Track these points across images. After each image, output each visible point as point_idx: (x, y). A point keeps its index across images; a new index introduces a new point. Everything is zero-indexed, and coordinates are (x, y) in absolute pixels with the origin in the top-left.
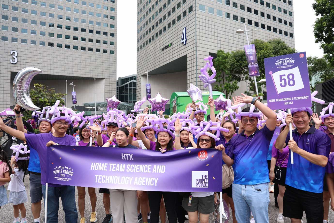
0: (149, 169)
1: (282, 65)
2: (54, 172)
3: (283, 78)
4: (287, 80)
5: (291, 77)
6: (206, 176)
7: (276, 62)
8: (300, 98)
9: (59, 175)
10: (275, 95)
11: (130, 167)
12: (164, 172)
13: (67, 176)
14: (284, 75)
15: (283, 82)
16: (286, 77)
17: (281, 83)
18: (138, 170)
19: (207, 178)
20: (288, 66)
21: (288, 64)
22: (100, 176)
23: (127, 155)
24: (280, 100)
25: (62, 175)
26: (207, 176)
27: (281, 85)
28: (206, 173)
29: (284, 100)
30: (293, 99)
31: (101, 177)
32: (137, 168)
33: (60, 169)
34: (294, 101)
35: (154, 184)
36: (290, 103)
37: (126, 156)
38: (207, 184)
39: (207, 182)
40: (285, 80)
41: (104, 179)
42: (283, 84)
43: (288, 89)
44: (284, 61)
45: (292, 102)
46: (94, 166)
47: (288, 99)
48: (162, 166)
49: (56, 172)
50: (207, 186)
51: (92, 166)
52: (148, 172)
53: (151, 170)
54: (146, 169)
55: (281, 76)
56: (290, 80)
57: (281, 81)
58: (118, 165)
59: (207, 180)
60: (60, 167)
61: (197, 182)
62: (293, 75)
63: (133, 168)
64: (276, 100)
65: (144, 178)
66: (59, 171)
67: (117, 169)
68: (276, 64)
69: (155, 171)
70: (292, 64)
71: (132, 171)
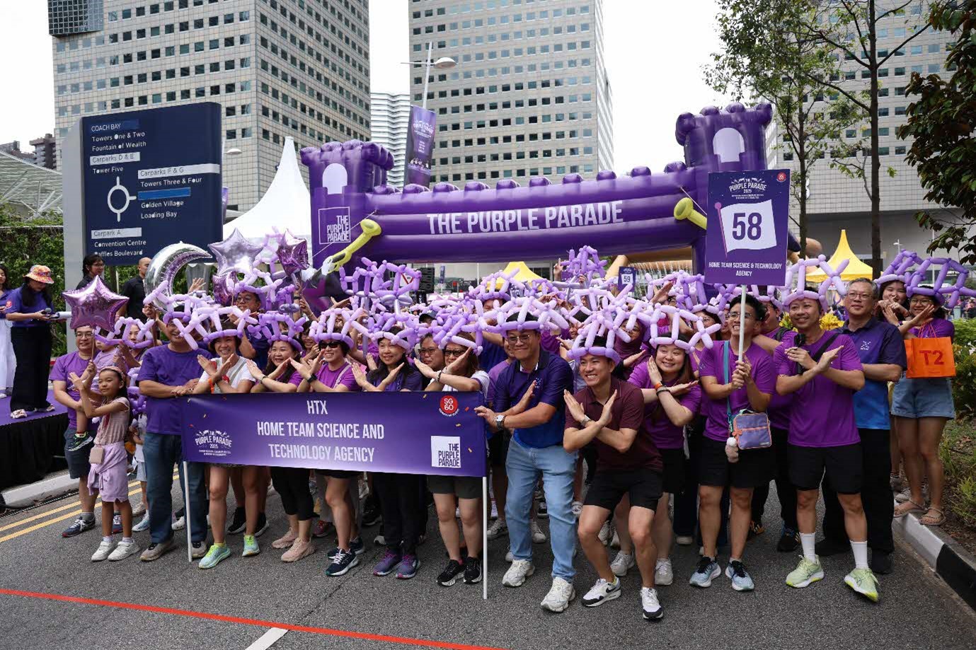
0: (355, 431)
1: (741, 192)
2: (197, 441)
3: (740, 219)
4: (747, 226)
5: (755, 220)
6: (455, 447)
7: (732, 185)
8: (767, 266)
9: (207, 446)
10: (721, 254)
11: (322, 429)
12: (383, 437)
13: (221, 447)
14: (743, 215)
15: (739, 227)
16: (745, 220)
17: (735, 230)
18: (338, 433)
19: (459, 449)
20: (752, 197)
21: (754, 191)
22: (276, 446)
23: (317, 402)
24: (729, 265)
25: (212, 446)
26: (459, 446)
27: (735, 233)
28: (456, 440)
29: (736, 265)
30: (752, 266)
31: (278, 448)
32: (335, 430)
33: (207, 435)
34: (754, 270)
35: (369, 458)
36: (746, 274)
37: (315, 404)
38: (459, 461)
39: (459, 457)
40: (742, 224)
41: (285, 451)
42: (739, 234)
43: (746, 244)
44: (747, 185)
45: (751, 273)
46: (262, 428)
47: (744, 265)
48: (379, 426)
49: (201, 441)
50: (459, 464)
51: (259, 429)
52: (355, 437)
53: (360, 433)
54: (351, 431)
55: (737, 216)
56: (752, 226)
57: (735, 226)
58: (302, 425)
59: (459, 454)
60: (206, 432)
61: (441, 457)
62: (759, 216)
63: (328, 430)
64: (721, 265)
65: (349, 448)
66: (206, 438)
67: (301, 433)
68: (731, 188)
69: (367, 435)
70: (761, 192)
71: (328, 436)
